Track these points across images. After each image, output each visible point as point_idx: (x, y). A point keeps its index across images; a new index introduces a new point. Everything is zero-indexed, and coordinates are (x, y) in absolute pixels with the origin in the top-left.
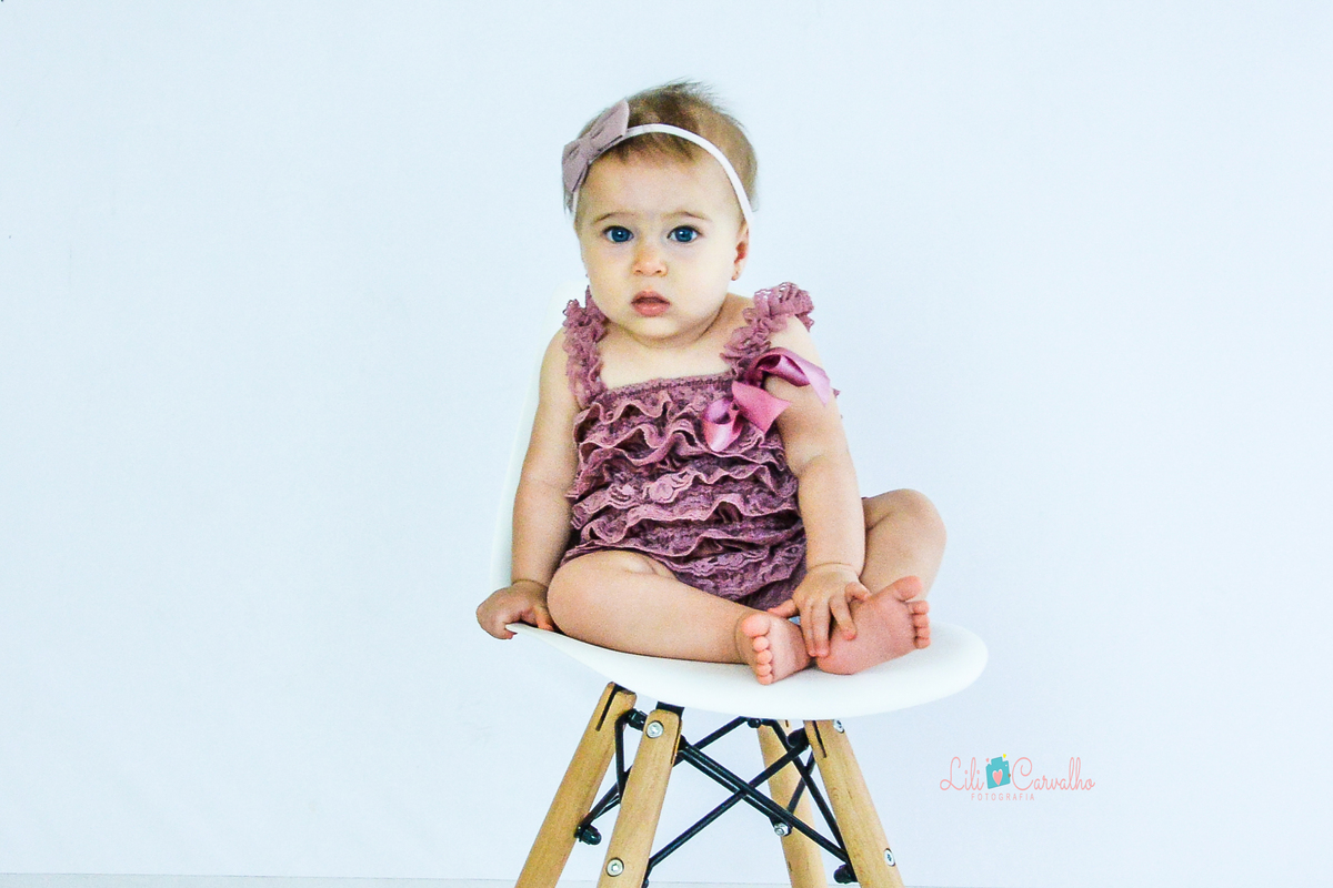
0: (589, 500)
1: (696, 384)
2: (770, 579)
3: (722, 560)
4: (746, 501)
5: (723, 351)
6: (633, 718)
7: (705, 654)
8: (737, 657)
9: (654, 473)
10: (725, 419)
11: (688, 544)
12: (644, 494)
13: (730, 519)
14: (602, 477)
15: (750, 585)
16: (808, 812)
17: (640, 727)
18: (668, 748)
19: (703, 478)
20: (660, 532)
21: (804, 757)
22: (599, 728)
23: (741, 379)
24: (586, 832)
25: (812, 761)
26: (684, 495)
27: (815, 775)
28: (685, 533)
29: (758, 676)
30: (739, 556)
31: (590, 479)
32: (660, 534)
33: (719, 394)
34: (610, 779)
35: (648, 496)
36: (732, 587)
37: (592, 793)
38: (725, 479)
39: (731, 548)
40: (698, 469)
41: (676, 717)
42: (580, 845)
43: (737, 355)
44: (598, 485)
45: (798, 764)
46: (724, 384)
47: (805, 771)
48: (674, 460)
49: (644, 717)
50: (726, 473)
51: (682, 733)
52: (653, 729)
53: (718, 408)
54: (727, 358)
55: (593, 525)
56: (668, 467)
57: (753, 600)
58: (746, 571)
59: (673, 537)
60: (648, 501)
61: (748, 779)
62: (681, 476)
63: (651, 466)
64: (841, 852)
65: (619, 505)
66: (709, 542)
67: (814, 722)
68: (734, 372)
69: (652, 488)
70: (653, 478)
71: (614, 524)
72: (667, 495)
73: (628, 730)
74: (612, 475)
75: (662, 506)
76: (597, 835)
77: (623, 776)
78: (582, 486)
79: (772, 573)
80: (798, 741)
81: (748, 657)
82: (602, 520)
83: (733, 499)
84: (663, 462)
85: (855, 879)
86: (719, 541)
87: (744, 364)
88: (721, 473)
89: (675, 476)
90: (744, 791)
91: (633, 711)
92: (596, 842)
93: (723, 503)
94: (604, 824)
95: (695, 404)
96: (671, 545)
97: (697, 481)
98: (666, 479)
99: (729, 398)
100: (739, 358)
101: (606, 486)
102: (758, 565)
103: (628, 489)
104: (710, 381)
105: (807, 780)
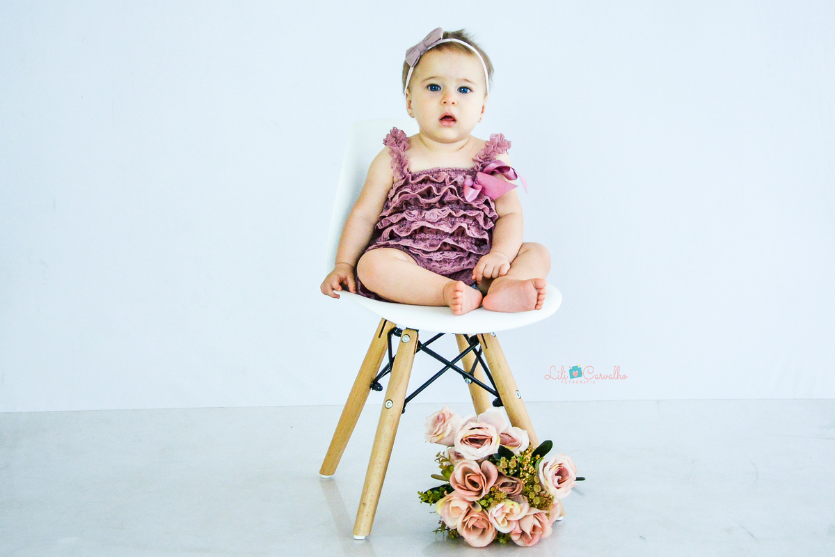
0: (392, 217)
1: (457, 171)
2: (465, 268)
3: (446, 253)
4: (468, 229)
5: (475, 158)
6: (396, 331)
7: (428, 302)
8: (444, 304)
9: (430, 207)
10: (472, 187)
11: (435, 242)
12: (423, 215)
13: (458, 235)
14: (402, 208)
15: (457, 268)
16: (480, 374)
17: (399, 335)
18: (413, 346)
19: (454, 214)
20: (423, 235)
21: (477, 348)
22: (380, 337)
23: (482, 171)
24: (375, 385)
25: (481, 350)
26: (441, 220)
27: (483, 356)
28: (435, 237)
29: (454, 312)
30: (455, 253)
31: (394, 208)
32: (423, 237)
33: (469, 177)
34: (386, 361)
35: (424, 217)
36: (449, 268)
37: (378, 367)
38: (465, 216)
39: (454, 249)
40: (452, 209)
41: (416, 332)
42: (373, 392)
43: (481, 160)
44: (398, 210)
45: (475, 351)
46: (472, 173)
47: (478, 354)
48: (442, 203)
49: (401, 331)
50: (465, 213)
51: (419, 339)
52: (406, 339)
53: (469, 182)
54: (475, 161)
55: (394, 228)
56: (437, 205)
57: (454, 276)
58: (456, 261)
59: (428, 239)
60: (423, 219)
61: (450, 360)
62: (443, 211)
63: (430, 204)
64: (496, 393)
65: (409, 219)
66: (445, 244)
67: (482, 334)
68: (478, 167)
69: (428, 214)
70: (428, 210)
71: (402, 228)
72: (435, 219)
73: (394, 337)
74: (407, 208)
75: (432, 223)
76: (381, 386)
77: (392, 359)
78: (389, 211)
79: (468, 265)
80: (474, 340)
81: (450, 302)
82: (397, 226)
83: (464, 225)
84: (435, 203)
85: (502, 405)
86: (449, 244)
87: (483, 166)
88: (462, 212)
89: (440, 210)
90: (449, 365)
91: (395, 328)
92: (381, 390)
93: (460, 227)
94: (383, 381)
95: (459, 179)
96: (428, 242)
97: (450, 215)
98: (435, 211)
99: (474, 180)
100: (480, 163)
101: (402, 212)
102: (461, 259)
103: (415, 212)
104: (464, 171)
105: (479, 358)
